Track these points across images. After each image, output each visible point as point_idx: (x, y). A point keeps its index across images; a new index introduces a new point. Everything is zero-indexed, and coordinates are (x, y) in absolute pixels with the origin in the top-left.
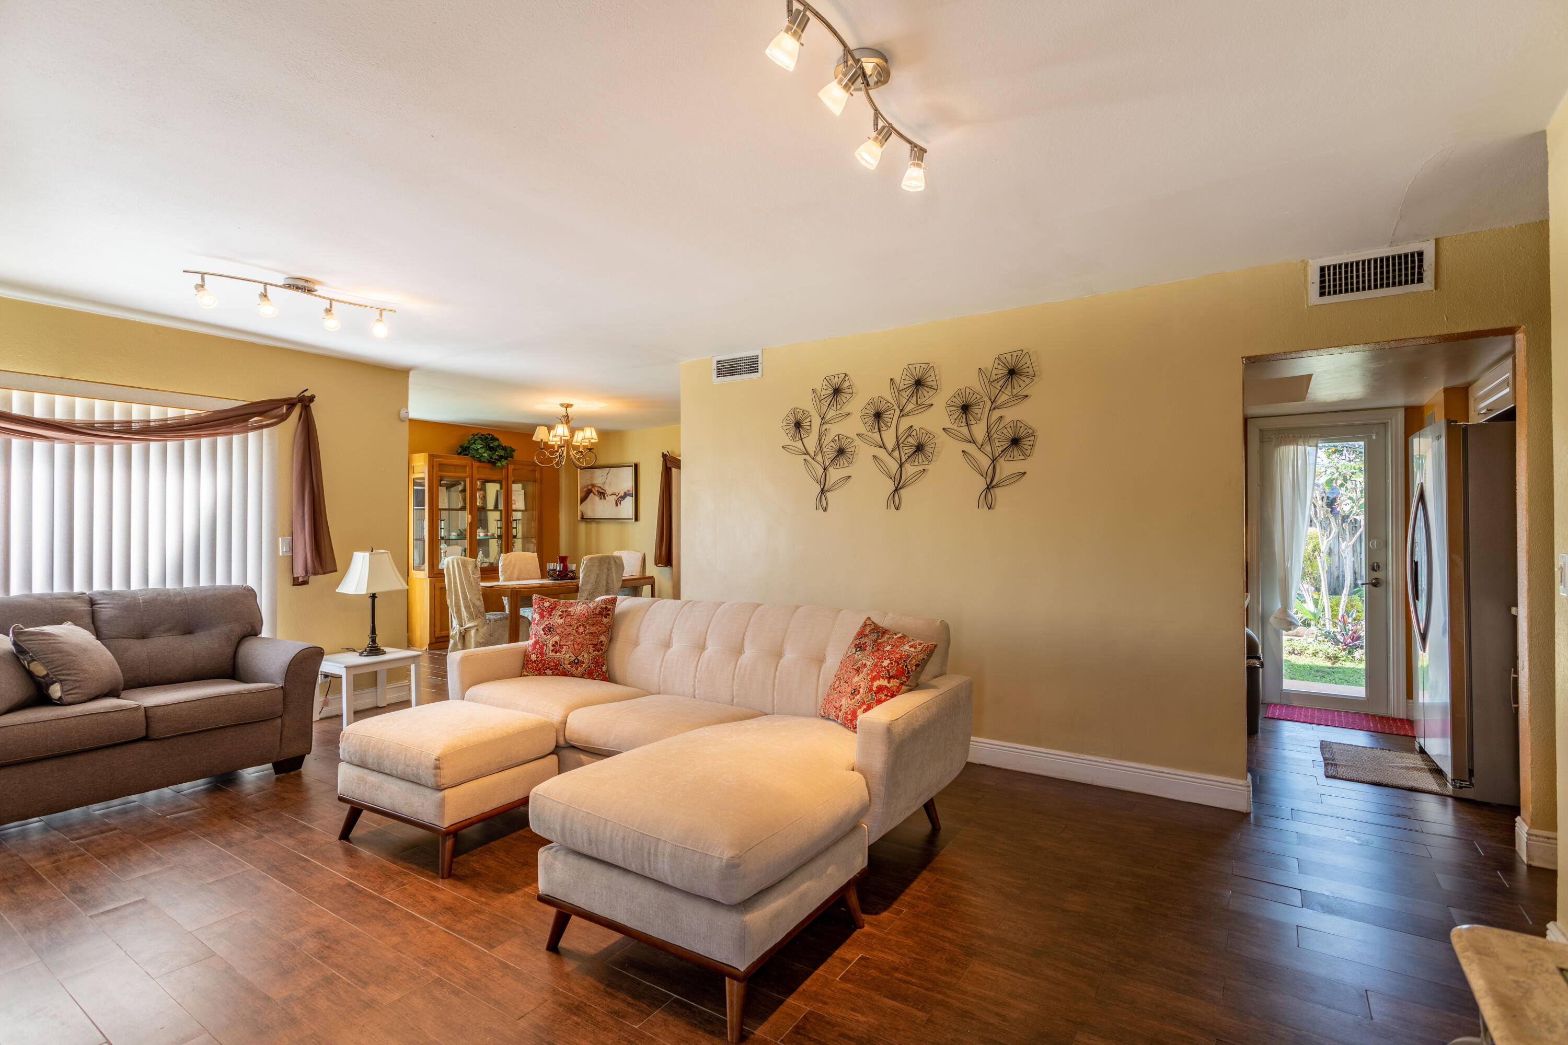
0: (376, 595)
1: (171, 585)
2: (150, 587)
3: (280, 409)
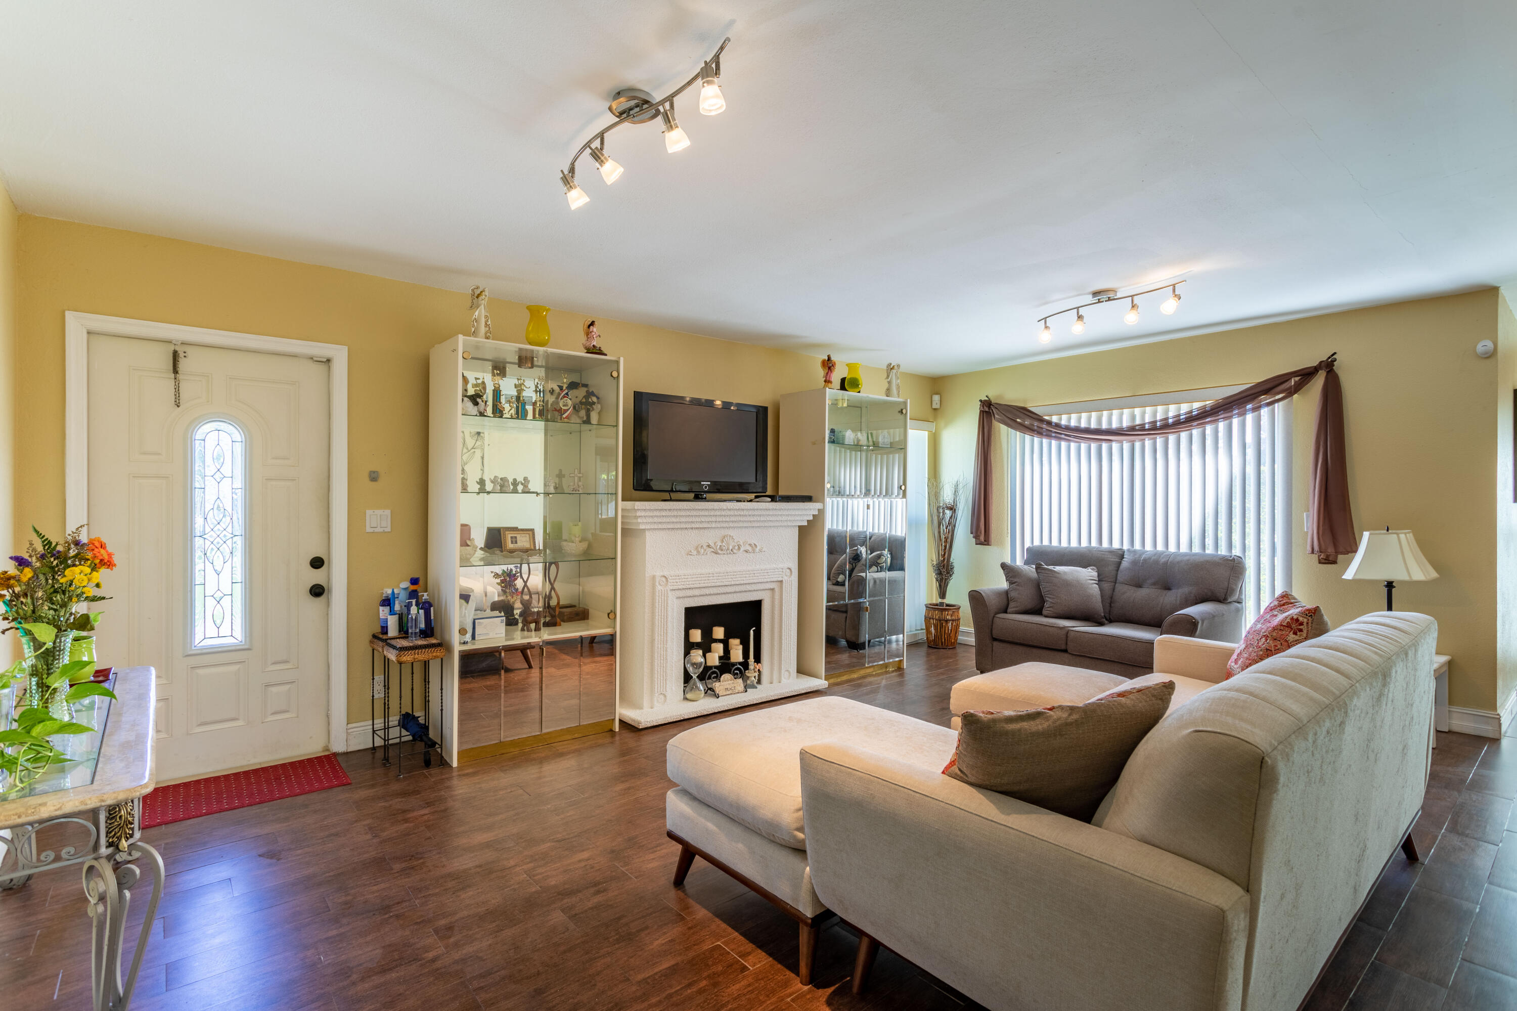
0: (1394, 584)
1: (1196, 549)
2: (1181, 551)
3: (1288, 383)
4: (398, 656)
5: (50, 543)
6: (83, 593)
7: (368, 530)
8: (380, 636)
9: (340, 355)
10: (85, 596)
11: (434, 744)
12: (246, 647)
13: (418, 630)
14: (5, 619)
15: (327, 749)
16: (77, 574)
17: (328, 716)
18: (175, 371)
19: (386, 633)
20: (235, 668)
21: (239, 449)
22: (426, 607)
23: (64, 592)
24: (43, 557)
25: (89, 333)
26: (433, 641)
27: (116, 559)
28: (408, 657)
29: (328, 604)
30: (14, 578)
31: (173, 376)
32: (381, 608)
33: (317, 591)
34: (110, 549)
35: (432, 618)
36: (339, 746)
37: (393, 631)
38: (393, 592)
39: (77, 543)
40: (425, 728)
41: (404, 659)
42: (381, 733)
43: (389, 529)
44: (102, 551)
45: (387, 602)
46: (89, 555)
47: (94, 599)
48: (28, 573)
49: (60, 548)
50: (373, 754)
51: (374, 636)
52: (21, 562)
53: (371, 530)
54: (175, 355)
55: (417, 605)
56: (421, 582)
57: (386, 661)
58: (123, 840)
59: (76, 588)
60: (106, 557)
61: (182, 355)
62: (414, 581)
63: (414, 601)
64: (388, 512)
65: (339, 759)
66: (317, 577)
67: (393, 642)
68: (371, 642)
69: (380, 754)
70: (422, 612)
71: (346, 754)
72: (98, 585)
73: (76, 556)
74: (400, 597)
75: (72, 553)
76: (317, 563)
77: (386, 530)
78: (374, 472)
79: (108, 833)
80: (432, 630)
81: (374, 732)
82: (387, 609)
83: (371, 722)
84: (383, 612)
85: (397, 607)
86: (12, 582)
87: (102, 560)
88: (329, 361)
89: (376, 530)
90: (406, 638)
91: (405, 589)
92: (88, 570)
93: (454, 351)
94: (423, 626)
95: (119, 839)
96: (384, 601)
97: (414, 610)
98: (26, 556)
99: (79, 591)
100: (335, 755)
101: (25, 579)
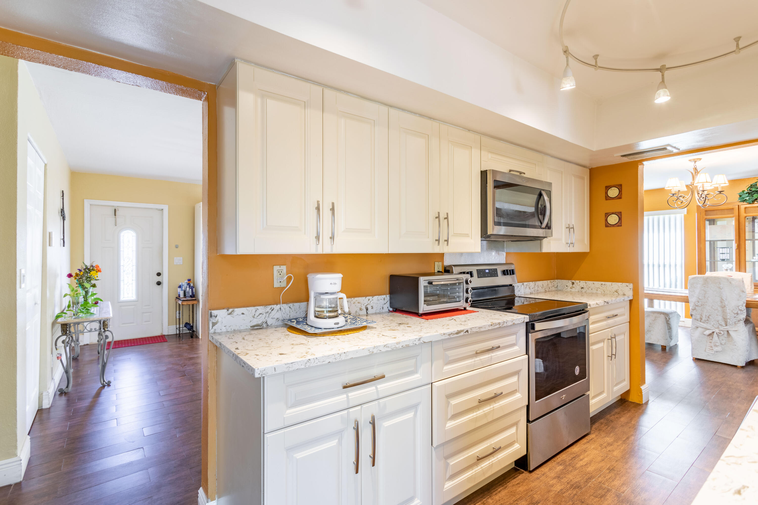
4: (182, 303)
5: (86, 266)
6: (94, 278)
7: (175, 264)
8: (178, 298)
9: (166, 208)
10: (94, 279)
11: (194, 331)
12: (137, 300)
13: (189, 295)
14: (77, 284)
15: (162, 334)
16: (93, 273)
17: (162, 324)
18: (115, 215)
19: (180, 297)
20: (133, 307)
21: (134, 238)
22: (192, 288)
23: (90, 278)
24: (85, 269)
25: (90, 205)
26: (194, 299)
27: (101, 270)
28: (185, 303)
29: (162, 287)
30: (79, 274)
31: (114, 216)
32: (178, 289)
33: (159, 283)
34: (100, 267)
35: (194, 291)
36: (165, 333)
37: (182, 296)
38: (182, 284)
39: (92, 266)
40: (192, 327)
41: (184, 303)
42: (178, 329)
43: (182, 264)
44: (98, 268)
45: (180, 287)
46: (95, 269)
47: (96, 280)
48: (82, 273)
49: (89, 267)
50: (176, 335)
51: (177, 298)
52: (80, 270)
53: (176, 264)
54: (115, 210)
55: (189, 287)
56: (191, 281)
57: (179, 305)
58: (106, 328)
59: (93, 277)
60: (99, 269)
61: (117, 210)
62: (189, 280)
63: (188, 286)
64: (181, 258)
65: (166, 337)
66: (159, 279)
67: (181, 299)
68: (176, 300)
69: (178, 335)
70: (190, 289)
71: (168, 335)
72: (97, 277)
73: (92, 269)
74: (185, 285)
75: (91, 268)
76: (159, 274)
77: (181, 264)
78: (177, 245)
79: (103, 326)
80: (194, 295)
81: (177, 328)
82: (180, 289)
83: (175, 326)
84: (179, 290)
85: (183, 289)
86: (78, 275)
87: (98, 270)
88: (162, 209)
89: (177, 264)
90: (186, 298)
91: (186, 283)
92: (95, 272)
93: (200, 207)
94: (191, 294)
95: (105, 328)
96: (179, 286)
97: (188, 289)
98: (81, 269)
99: (93, 278)
100: (164, 335)
101: (81, 274)
